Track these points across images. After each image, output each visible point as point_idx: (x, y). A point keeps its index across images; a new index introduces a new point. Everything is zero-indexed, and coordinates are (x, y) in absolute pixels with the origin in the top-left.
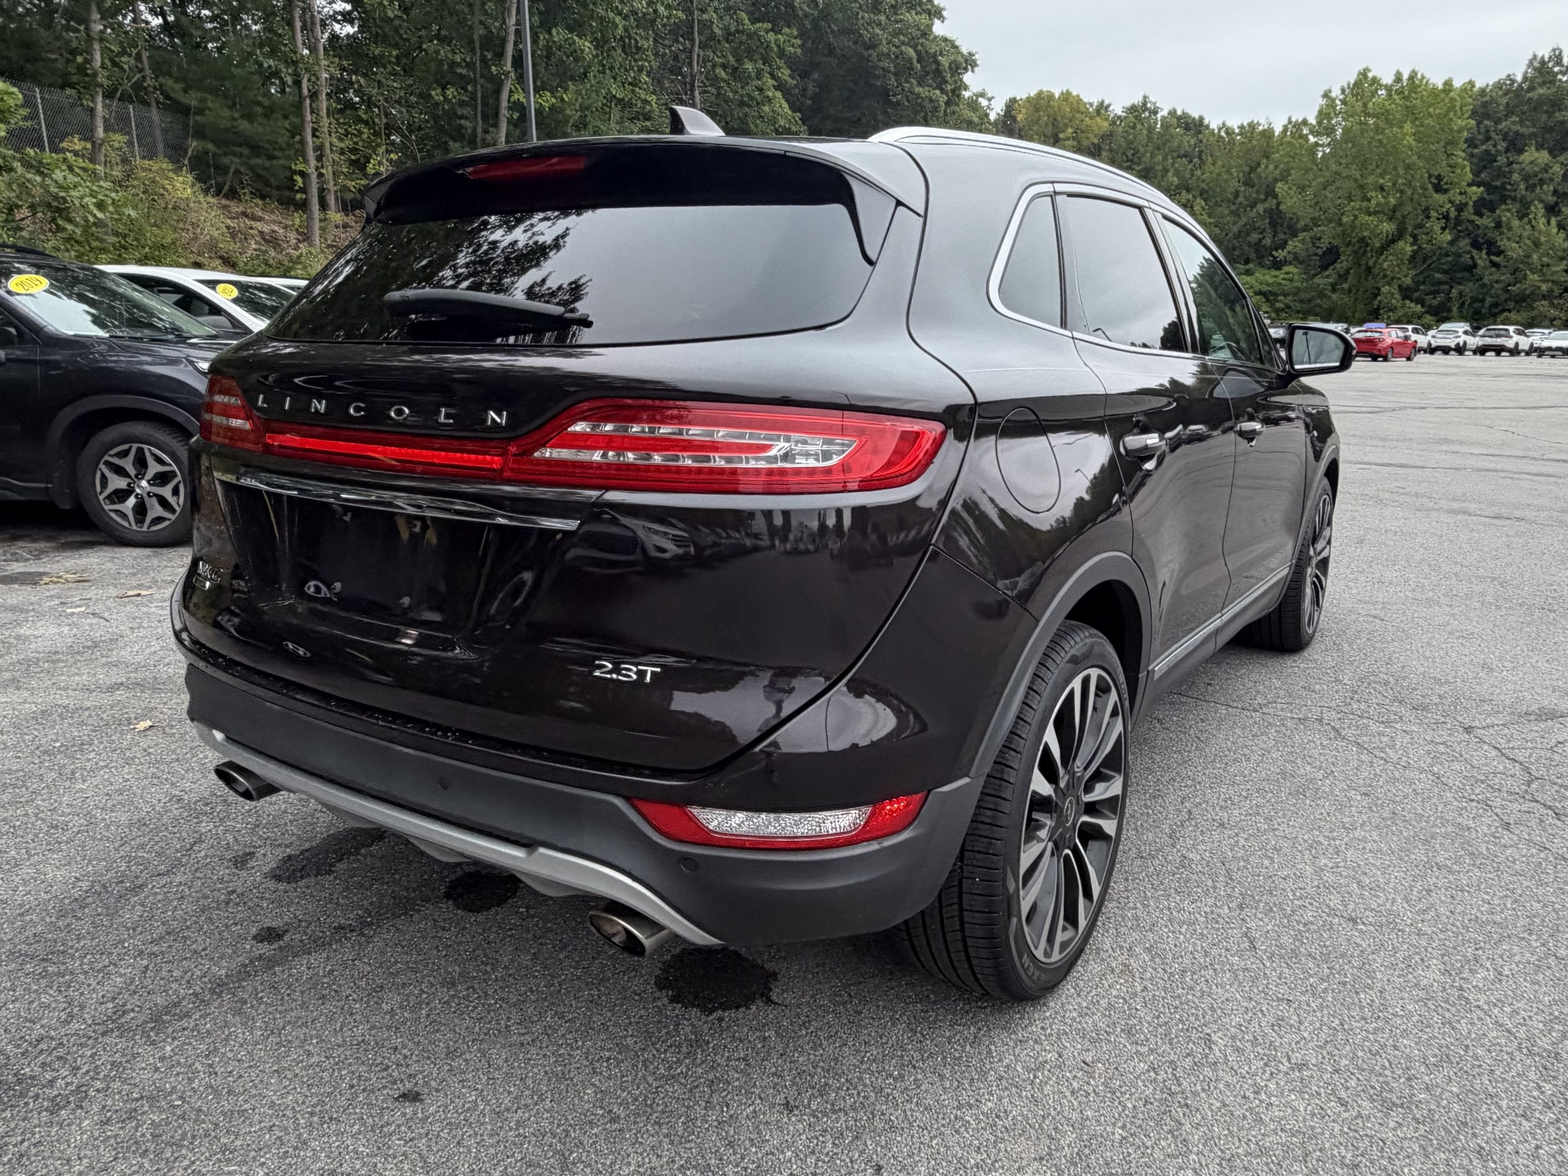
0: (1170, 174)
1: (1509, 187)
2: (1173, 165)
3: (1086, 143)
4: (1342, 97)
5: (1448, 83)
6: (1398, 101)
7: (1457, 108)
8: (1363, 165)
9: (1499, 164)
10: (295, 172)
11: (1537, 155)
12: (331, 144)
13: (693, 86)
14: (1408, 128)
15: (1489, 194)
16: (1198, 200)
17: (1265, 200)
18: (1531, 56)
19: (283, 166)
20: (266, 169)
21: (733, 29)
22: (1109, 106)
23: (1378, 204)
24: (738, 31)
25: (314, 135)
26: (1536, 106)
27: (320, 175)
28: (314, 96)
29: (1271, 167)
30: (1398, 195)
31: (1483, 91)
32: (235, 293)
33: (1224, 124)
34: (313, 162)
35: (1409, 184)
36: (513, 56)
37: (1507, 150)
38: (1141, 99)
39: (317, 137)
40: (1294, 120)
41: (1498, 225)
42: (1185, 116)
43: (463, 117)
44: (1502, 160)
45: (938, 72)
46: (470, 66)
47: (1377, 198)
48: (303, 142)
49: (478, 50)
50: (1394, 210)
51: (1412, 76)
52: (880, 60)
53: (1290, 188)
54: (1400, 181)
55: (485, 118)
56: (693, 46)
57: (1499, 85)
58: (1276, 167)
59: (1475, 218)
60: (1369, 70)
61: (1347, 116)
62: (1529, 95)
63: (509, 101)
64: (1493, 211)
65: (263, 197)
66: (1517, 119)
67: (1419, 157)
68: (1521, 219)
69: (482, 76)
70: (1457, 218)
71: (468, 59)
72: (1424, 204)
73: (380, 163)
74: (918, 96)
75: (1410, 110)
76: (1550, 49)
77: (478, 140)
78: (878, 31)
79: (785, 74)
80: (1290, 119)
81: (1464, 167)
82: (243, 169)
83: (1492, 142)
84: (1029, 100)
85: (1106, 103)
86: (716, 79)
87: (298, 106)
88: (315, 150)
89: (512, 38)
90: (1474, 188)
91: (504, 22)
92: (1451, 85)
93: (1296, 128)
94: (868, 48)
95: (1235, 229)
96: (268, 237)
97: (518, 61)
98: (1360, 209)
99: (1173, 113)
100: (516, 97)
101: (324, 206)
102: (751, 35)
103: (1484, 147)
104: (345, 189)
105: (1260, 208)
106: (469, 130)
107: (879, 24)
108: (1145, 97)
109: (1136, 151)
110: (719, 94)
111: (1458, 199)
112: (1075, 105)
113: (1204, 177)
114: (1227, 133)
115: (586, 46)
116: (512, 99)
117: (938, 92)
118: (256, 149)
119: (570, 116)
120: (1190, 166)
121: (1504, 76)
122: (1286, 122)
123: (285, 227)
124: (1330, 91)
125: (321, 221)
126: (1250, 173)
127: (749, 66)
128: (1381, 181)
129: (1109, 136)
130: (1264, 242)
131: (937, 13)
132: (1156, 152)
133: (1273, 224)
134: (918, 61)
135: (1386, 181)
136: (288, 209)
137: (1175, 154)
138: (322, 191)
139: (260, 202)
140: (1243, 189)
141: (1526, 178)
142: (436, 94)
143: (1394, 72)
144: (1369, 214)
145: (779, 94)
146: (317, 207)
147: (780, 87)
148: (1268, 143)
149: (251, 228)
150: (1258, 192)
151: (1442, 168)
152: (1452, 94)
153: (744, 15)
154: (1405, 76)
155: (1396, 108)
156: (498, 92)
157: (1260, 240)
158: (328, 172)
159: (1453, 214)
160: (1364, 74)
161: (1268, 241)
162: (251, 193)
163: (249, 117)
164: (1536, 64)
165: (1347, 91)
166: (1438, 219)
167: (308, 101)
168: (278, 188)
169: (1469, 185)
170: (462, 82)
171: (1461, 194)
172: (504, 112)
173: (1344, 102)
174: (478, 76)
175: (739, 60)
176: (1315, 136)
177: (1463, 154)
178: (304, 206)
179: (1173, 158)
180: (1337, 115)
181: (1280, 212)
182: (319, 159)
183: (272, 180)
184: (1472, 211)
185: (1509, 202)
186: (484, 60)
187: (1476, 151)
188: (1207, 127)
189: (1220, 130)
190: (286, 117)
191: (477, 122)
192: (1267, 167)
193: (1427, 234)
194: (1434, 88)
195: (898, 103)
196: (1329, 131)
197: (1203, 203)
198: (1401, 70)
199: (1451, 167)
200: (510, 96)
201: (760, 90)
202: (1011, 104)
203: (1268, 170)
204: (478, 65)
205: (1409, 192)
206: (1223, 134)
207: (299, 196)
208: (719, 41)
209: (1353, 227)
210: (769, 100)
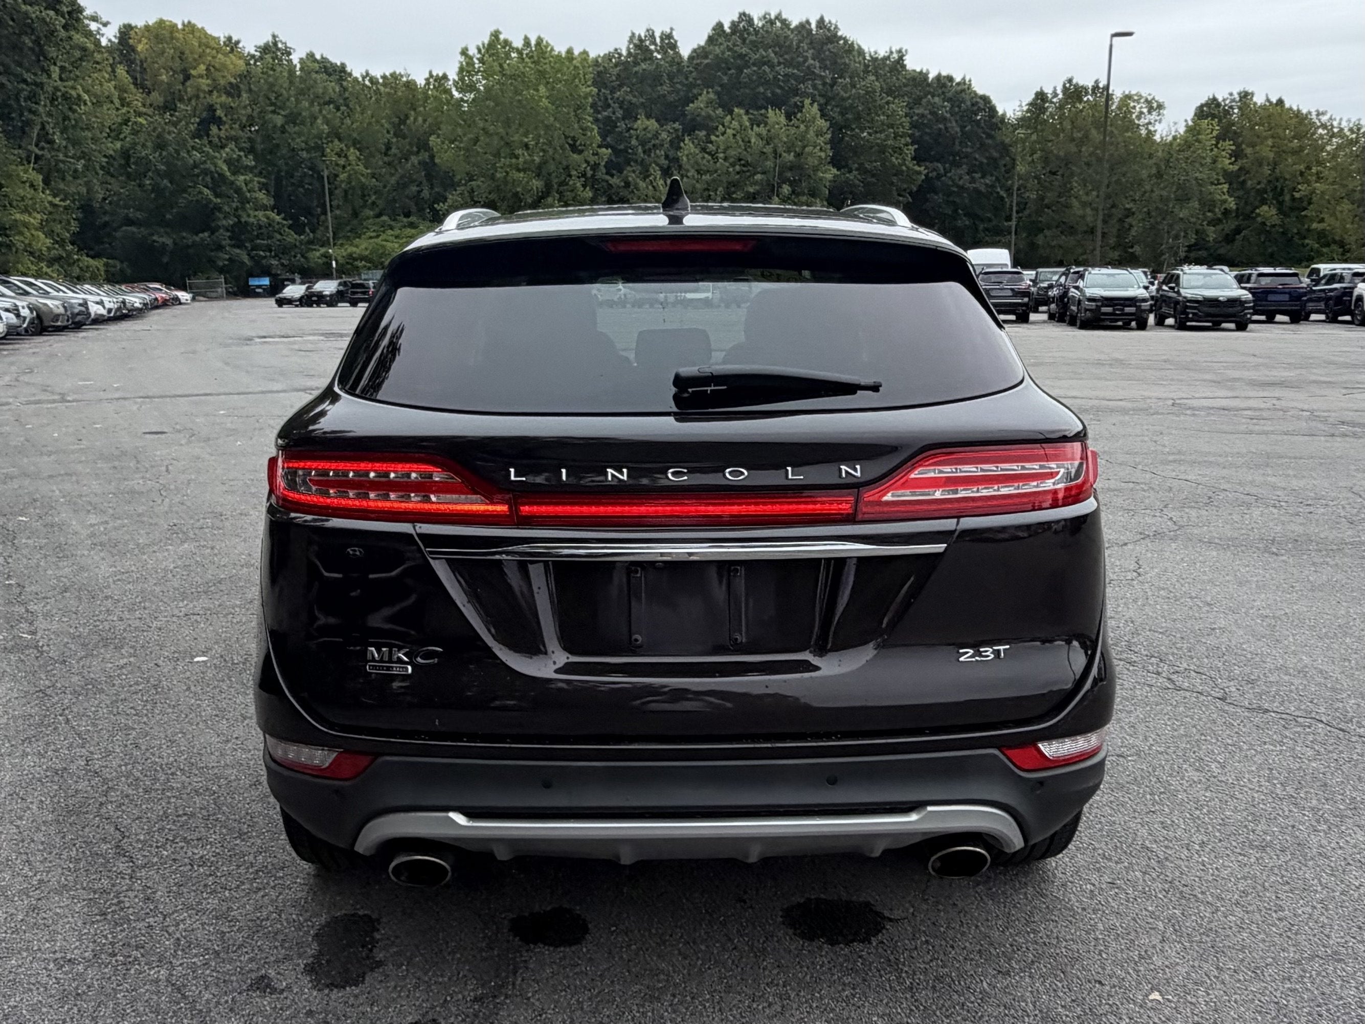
0: (319, 121)
1: (630, 151)
2: (320, 111)
3: (222, 82)
4: (479, 56)
5: (570, 51)
6: (530, 65)
7: (581, 76)
8: (507, 123)
9: (620, 129)
11: (648, 123)
14: (542, 89)
15: (616, 158)
16: (352, 150)
17: (418, 152)
18: (630, 34)
22: (238, 42)
23: (525, 162)
26: (643, 78)
29: (420, 119)
30: (541, 154)
31: (596, 62)
33: (367, 74)
35: (550, 143)
37: (624, 119)
38: (270, 39)
40: (434, 74)
41: (627, 185)
42: (324, 60)
44: (622, 126)
47: (524, 156)
50: (540, 167)
51: (539, 41)
53: (443, 143)
54: (541, 140)
57: (609, 57)
58: (425, 121)
59: (608, 177)
60: (500, 33)
61: (487, 74)
62: (636, 69)
64: (620, 171)
66: (628, 89)
67: (555, 119)
68: (644, 179)
70: (593, 176)
72: (565, 163)
75: (542, 74)
76: (645, 30)
80: (430, 73)
81: (593, 129)
83: (611, 110)
84: (147, 28)
85: (235, 39)
90: (604, 150)
92: (572, 54)
95: (393, 180)
98: (510, 166)
99: (311, 55)
103: (606, 113)
105: (414, 159)
108: (274, 36)
109: (279, 96)
111: (592, 159)
112: (204, 41)
113: (354, 126)
114: (371, 80)
117: (52, 13)
120: (339, 114)
121: (612, 50)
122: (427, 76)
124: (467, 49)
126: (400, 124)
128: (526, 140)
129: (245, 76)
130: (422, 195)
132: (301, 97)
133: (429, 177)
135: (530, 139)
137: (322, 101)
140: (394, 140)
141: (643, 143)
143: (523, 37)
144: (519, 170)
148: (414, 96)
150: (410, 144)
151: (576, 130)
152: (575, 62)
154: (533, 42)
155: (529, 69)
157: (419, 192)
159: (589, 173)
160: (496, 35)
161: (426, 194)
164: (636, 41)
165: (483, 51)
166: (579, 177)
169: (600, 146)
171: (593, 154)
173: (481, 61)
176: (460, 92)
177: (591, 119)
179: (319, 104)
180: (477, 74)
181: (435, 164)
184: (604, 171)
185: (632, 163)
187: (599, 116)
188: (350, 74)
189: (364, 78)
192: (415, 119)
193: (572, 191)
194: (559, 56)
196: (471, 88)
197: (358, 153)
198: (529, 36)
199: (582, 129)
202: (126, 31)
203: (416, 122)
205: (551, 152)
206: (367, 83)
209: (506, 182)
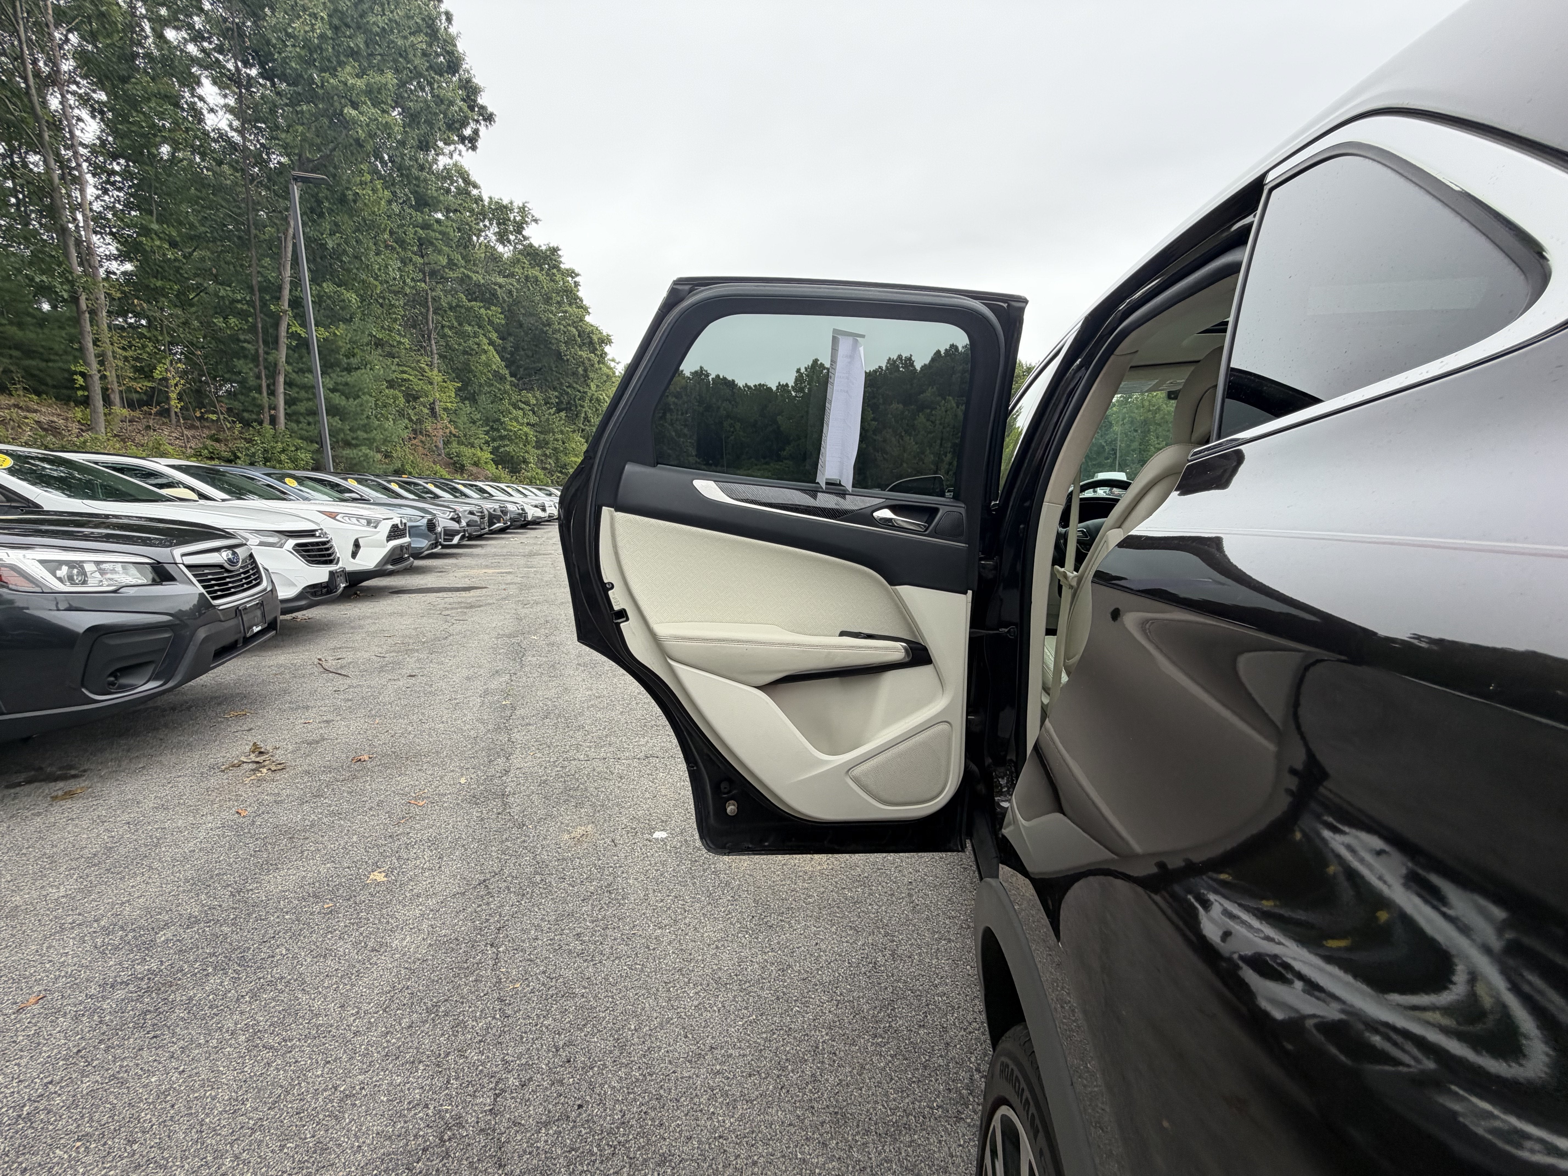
10: (75, 373)
12: (113, 352)
13: (429, 337)
19: (60, 368)
20: (41, 371)
21: (454, 304)
24: (457, 306)
25: (95, 344)
27: (103, 377)
28: (93, 312)
32: (9, 462)
34: (95, 366)
36: (289, 300)
39: (98, 346)
43: (245, 341)
45: (591, 343)
46: (251, 303)
48: (82, 349)
49: (257, 293)
52: (553, 334)
55: (265, 343)
56: (428, 311)
63: (287, 332)
65: (38, 394)
69: (261, 312)
71: (248, 298)
73: (167, 370)
74: (581, 356)
77: (261, 359)
78: (550, 315)
79: (494, 336)
82: (12, 368)
86: (444, 336)
87: (76, 321)
88: (97, 356)
89: (287, 287)
91: (281, 274)
93: (783, 388)
94: (545, 326)
96: (46, 426)
97: (296, 303)
100: (294, 329)
101: (107, 401)
102: (469, 309)
104: (129, 390)
106: (253, 352)
107: (552, 312)
110: (447, 345)
115: (352, 297)
116: (290, 331)
118: (29, 353)
119: (341, 347)
123: (67, 419)
125: (105, 414)
127: (469, 329)
131: (586, 310)
134: (579, 336)
136: (67, 404)
138: (105, 390)
139: (35, 398)
142: (219, 321)
145: (491, 348)
146: (102, 402)
147: (491, 343)
149: (26, 418)
153: (462, 295)
156: (276, 325)
158: (111, 374)
162: (25, 388)
163: (20, 325)
167: (87, 315)
168: (54, 387)
170: (242, 315)
172: (283, 340)
174: (258, 311)
175: (460, 324)
178: (86, 402)
182: (101, 363)
183: (49, 381)
186: (262, 299)
190: (61, 328)
191: (259, 346)
195: (568, 360)
200: (288, 329)
201: (478, 344)
204: (257, 303)
207: (80, 393)
208: (445, 311)
210: (486, 352)
